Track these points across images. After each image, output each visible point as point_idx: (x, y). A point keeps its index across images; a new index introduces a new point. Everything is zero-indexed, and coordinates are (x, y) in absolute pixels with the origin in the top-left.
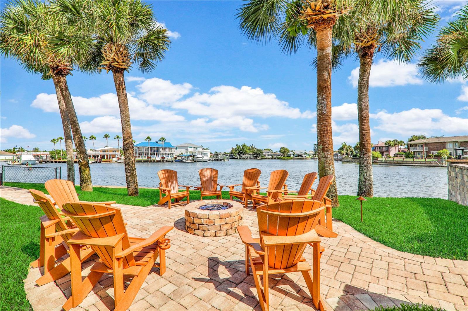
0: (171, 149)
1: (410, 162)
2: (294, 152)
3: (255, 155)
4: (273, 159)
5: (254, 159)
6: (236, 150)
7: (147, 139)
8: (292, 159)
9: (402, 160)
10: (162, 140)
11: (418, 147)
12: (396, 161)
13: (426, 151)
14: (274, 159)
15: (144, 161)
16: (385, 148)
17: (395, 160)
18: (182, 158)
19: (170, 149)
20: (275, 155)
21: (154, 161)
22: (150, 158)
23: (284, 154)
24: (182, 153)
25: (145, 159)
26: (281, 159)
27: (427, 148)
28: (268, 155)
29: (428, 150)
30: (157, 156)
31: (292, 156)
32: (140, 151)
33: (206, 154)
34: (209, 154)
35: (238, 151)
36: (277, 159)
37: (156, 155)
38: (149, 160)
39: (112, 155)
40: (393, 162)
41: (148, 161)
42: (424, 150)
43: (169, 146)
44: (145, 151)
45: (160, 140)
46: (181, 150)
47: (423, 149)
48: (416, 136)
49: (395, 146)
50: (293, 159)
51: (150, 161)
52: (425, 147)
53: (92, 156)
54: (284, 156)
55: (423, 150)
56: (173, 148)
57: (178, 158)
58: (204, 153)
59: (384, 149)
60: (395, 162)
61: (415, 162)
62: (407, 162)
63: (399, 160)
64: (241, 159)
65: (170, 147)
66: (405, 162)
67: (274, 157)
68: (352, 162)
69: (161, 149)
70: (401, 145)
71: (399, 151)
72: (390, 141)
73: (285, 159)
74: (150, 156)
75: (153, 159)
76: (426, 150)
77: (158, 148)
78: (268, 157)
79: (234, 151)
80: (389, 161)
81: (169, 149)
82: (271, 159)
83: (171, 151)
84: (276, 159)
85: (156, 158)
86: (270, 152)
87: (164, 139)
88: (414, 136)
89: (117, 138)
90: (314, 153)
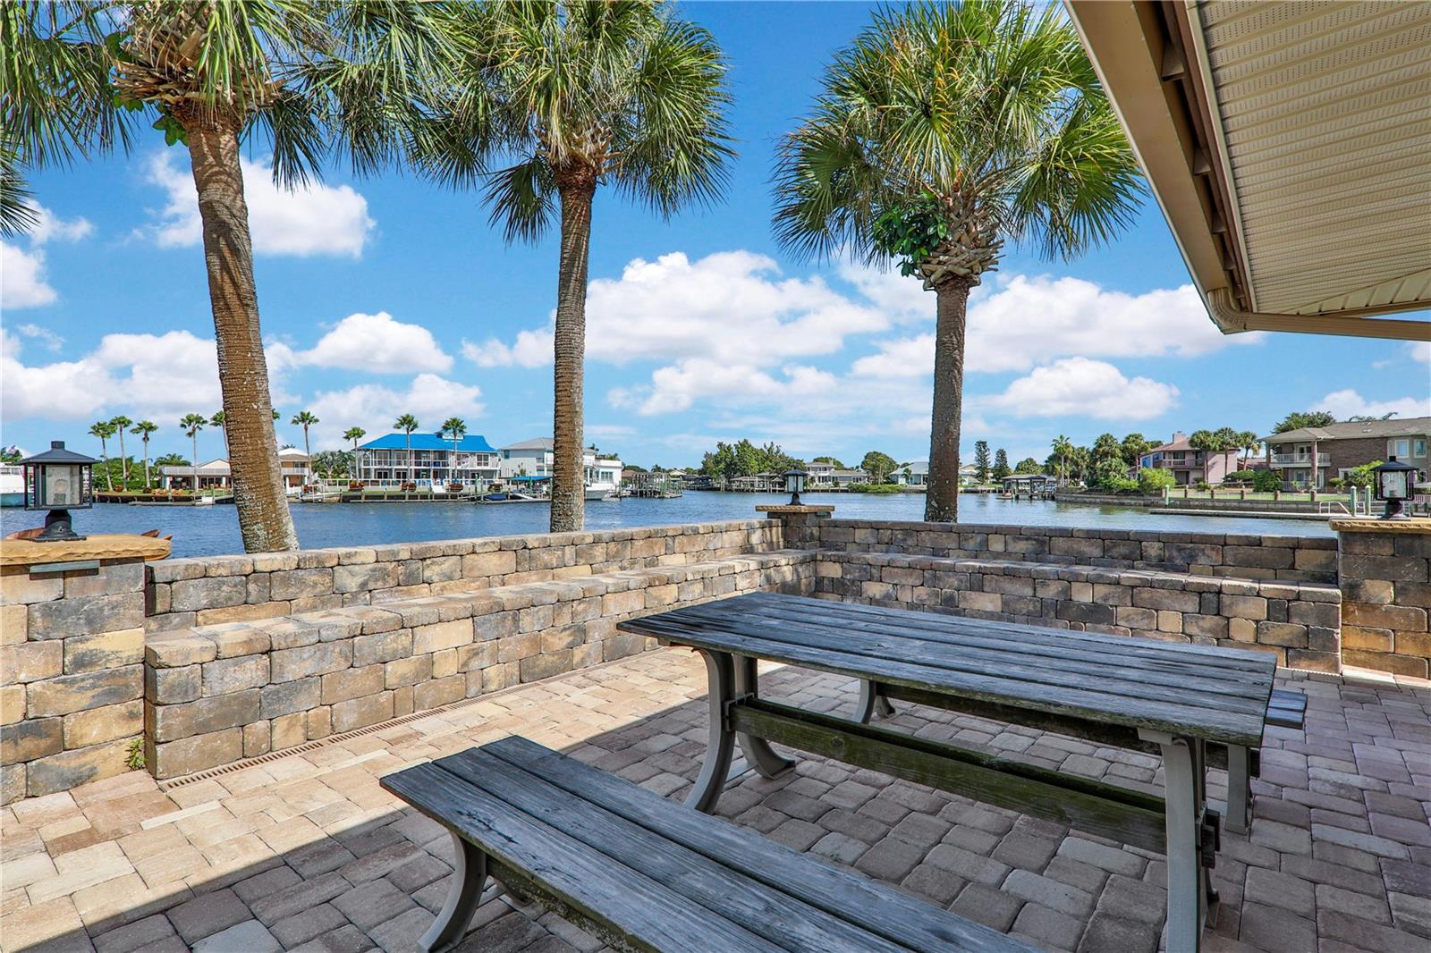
0: (486, 458)
1: (1265, 506)
2: (907, 470)
3: (777, 479)
4: (837, 491)
5: (774, 491)
6: (717, 462)
7: (402, 424)
8: (900, 491)
9: (1239, 497)
10: (455, 425)
11: (1296, 455)
12: (1219, 501)
13: (1325, 468)
14: (843, 491)
15: (389, 497)
16: (1193, 457)
17: (1216, 497)
18: (520, 487)
19: (483, 459)
20: (844, 478)
21: (424, 497)
22: (413, 486)
23: (873, 474)
24: (523, 472)
25: (397, 489)
26: (864, 491)
27: (1327, 456)
28: (825, 479)
29: (1328, 464)
30: (439, 480)
31: (902, 481)
32: (380, 463)
33: (608, 476)
34: (618, 476)
35: (722, 466)
36: (852, 492)
37: (435, 477)
38: (407, 492)
39: (290, 477)
40: (1210, 504)
41: (404, 497)
42: (1317, 464)
43: (479, 448)
44: (399, 464)
45: (445, 429)
46: (519, 460)
47: (1313, 460)
48: (1301, 414)
49: (1225, 449)
50: (904, 492)
51: (410, 497)
52: (1317, 456)
53: (224, 479)
54: (874, 483)
55: (1313, 465)
56: (492, 454)
57: (505, 489)
58: (602, 470)
59: (1189, 459)
60: (1217, 504)
61: (1280, 506)
62: (1255, 505)
63: (1228, 497)
64: (731, 491)
65: (482, 452)
66: (1247, 505)
67: (843, 485)
68: (1085, 502)
69: (452, 459)
70: (1248, 448)
71: (1240, 467)
72: (1207, 434)
73: (878, 493)
74: (412, 480)
75: (421, 489)
76: (1323, 465)
77: (442, 455)
78: (822, 485)
79: (711, 465)
80: (1197, 500)
81: (479, 458)
82: (832, 491)
83: (486, 464)
84: (847, 491)
85: (433, 487)
86: (830, 468)
87: (458, 425)
88: (1297, 415)
89: (303, 421)
90: (976, 472)
